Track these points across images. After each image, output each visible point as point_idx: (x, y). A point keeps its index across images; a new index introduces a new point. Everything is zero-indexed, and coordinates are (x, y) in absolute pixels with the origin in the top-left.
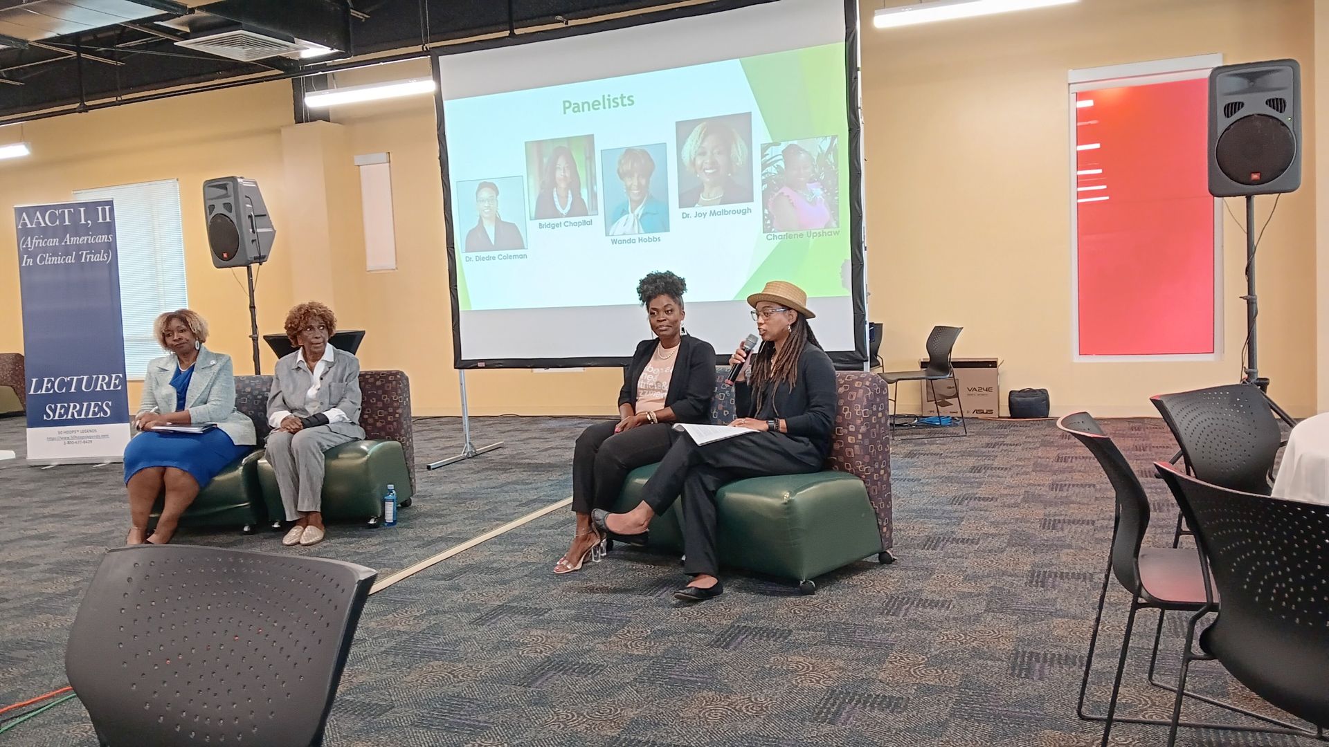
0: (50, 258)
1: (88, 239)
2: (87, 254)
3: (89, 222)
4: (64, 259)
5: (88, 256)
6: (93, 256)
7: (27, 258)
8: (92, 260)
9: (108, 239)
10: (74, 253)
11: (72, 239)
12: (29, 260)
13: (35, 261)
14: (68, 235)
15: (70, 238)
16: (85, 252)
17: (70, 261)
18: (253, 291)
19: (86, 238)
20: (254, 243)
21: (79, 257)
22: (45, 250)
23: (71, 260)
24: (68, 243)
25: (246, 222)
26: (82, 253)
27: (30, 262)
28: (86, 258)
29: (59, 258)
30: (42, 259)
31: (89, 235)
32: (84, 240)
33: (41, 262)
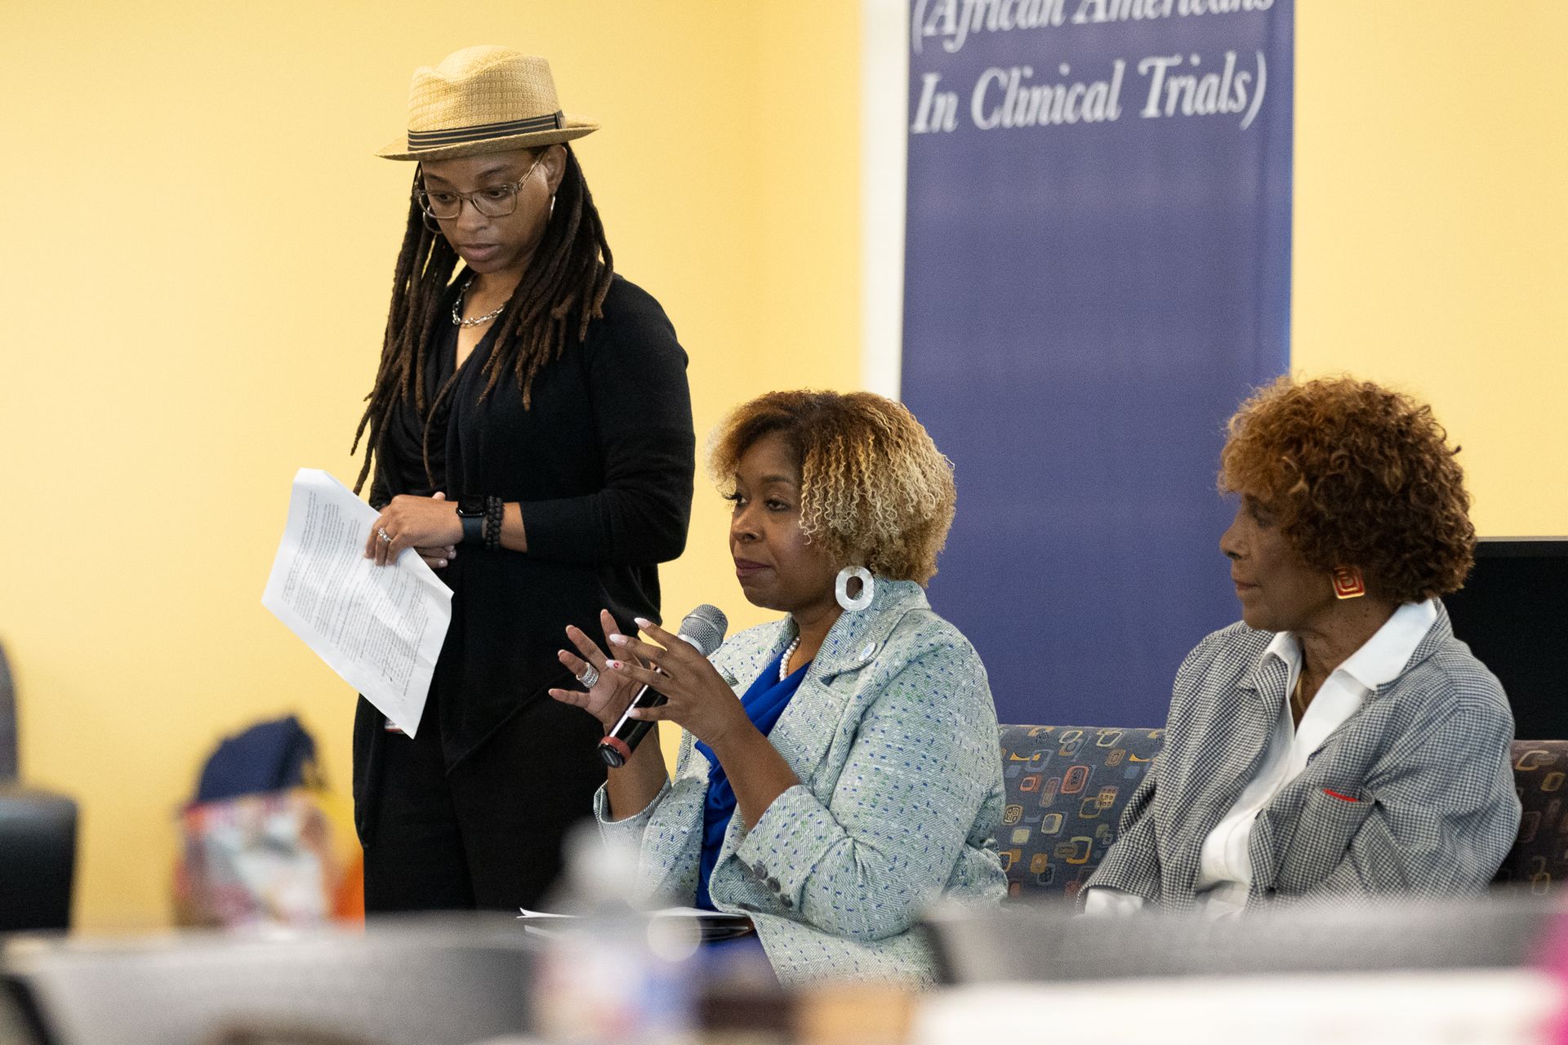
0: (1024, 94)
2: (1171, 72)
4: (1079, 100)
5: (1174, 85)
6: (1190, 82)
7: (940, 88)
8: (1187, 109)
10: (1120, 67)
12: (941, 101)
13: (963, 111)
16: (1161, 64)
17: (1099, 114)
21: (1135, 90)
23: (1103, 104)
26: (1152, 69)
27: (947, 104)
29: (1061, 91)
30: (995, 97)
33: (987, 113)
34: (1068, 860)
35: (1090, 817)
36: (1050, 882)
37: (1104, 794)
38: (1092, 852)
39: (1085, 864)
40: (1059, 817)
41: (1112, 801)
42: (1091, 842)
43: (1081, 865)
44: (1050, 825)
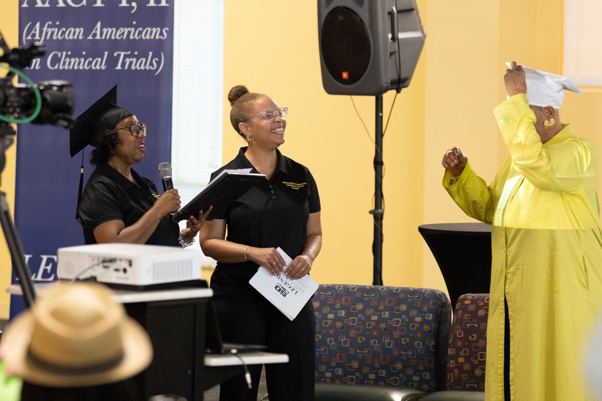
1: (129, 33)
2: (126, 56)
3: (134, 4)
4: (90, 63)
5: (128, 60)
6: (134, 60)
8: (133, 68)
9: (161, 34)
10: (106, 53)
11: (105, 30)
13: (43, 64)
14: (99, 25)
15: (102, 28)
16: (122, 54)
17: (98, 67)
18: (382, 135)
19: (126, 30)
20: (393, 56)
21: (113, 61)
22: (61, 45)
23: (99, 64)
24: (98, 37)
25: (383, 22)
26: (119, 55)
27: (36, 61)
28: (124, 64)
29: (83, 60)
30: (56, 60)
31: (131, 26)
32: (123, 33)
34: (393, 325)
35: (399, 313)
36: (388, 331)
37: (402, 306)
38: (402, 323)
39: (399, 326)
40: (387, 313)
41: (405, 308)
42: (400, 320)
43: (398, 327)
44: (385, 315)
